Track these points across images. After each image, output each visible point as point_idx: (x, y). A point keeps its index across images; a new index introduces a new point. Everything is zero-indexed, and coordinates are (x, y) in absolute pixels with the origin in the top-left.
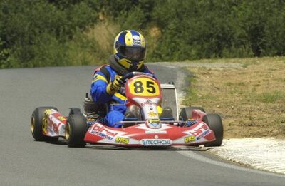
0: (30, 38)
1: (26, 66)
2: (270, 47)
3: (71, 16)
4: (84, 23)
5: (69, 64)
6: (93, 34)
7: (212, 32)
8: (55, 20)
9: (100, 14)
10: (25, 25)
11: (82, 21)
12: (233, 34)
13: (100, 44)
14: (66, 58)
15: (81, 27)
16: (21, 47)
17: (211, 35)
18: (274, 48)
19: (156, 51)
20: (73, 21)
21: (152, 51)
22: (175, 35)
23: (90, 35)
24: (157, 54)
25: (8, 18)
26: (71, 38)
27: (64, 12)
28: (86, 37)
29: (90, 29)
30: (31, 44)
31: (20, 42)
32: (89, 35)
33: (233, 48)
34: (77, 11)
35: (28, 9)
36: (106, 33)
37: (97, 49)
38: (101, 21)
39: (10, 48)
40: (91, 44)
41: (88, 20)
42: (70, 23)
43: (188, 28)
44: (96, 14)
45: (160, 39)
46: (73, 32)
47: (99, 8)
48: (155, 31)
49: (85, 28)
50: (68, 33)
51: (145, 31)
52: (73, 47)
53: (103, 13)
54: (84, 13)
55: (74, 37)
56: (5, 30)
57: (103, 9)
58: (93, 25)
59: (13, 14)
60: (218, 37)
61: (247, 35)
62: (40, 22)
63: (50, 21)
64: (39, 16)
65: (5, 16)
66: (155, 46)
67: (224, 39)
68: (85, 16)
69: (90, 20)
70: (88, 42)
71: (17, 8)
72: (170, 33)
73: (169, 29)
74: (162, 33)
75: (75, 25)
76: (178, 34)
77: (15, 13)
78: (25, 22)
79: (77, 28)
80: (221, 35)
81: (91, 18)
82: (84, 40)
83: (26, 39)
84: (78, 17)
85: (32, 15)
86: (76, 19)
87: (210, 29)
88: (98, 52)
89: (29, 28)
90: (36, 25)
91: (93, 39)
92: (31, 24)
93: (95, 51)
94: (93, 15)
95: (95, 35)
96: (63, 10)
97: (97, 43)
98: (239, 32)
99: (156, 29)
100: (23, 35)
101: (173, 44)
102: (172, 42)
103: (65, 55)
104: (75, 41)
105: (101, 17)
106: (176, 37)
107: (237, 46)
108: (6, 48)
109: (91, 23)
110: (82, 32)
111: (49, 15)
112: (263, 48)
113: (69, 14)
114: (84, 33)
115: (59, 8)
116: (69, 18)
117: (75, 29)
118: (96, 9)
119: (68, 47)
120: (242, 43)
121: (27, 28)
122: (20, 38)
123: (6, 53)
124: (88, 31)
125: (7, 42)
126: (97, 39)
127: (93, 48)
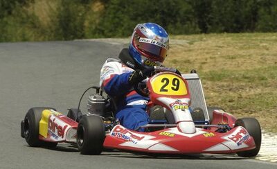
2: (217, 23)
5: (7, 40)
6: (33, 8)
7: (157, 8)
12: (179, 9)
13: (40, 19)
14: (5, 35)
15: (20, 2)
17: (156, 10)
18: (220, 24)
19: (98, 27)
21: (94, 27)
22: (118, 10)
23: (30, 10)
24: (99, 30)
26: (10, 13)
28: (24, 11)
29: (31, 4)
32: (28, 10)
33: (178, 24)
36: (47, 7)
37: (37, 25)
40: (31, 20)
43: (133, 3)
45: (103, 14)
46: (13, 7)
48: (98, 6)
49: (25, 3)
50: (6, 8)
51: (88, 5)
52: (12, 23)
55: (13, 12)
60: (163, 13)
61: (193, 11)
66: (97, 21)
67: (170, 15)
70: (28, 17)
72: (114, 8)
73: (113, 4)
74: (106, 8)
76: (122, 9)
79: (17, 3)
80: (166, 10)
82: (24, 16)
87: (155, 4)
88: (39, 28)
91: (33, 14)
93: (35, 27)
95: (36, 9)
97: (37, 18)
98: (185, 7)
99: (99, 4)
101: (117, 20)
102: (115, 17)
103: (3, 31)
104: (14, 16)
106: (120, 12)
107: (183, 22)
110: (21, 7)
112: (210, 24)
114: (24, 8)
117: (14, 4)
119: (7, 23)
120: (188, 19)
124: (28, 6)
126: (37, 14)
127: (33, 23)
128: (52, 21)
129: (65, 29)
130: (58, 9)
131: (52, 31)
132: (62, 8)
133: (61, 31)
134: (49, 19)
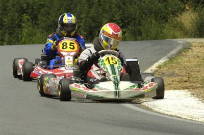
0: (140, 21)
1: (136, 40)
3: (167, 7)
4: (175, 11)
5: (164, 38)
6: (181, 18)
8: (157, 9)
9: (186, 5)
10: (136, 13)
11: (174, 10)
13: (185, 25)
14: (162, 34)
15: (173, 14)
16: (133, 27)
20: (168, 11)
23: (179, 19)
25: (125, 8)
26: (167, 21)
27: (163, 4)
28: (175, 20)
29: (179, 15)
30: (140, 25)
31: (132, 24)
32: (178, 19)
34: (171, 4)
35: (139, 2)
36: (189, 18)
38: (187, 10)
39: (127, 28)
41: (178, 9)
42: (166, 11)
44: (184, 6)
46: (168, 17)
47: (185, 2)
49: (176, 15)
50: (164, 18)
52: (167, 27)
53: (189, 5)
54: (176, 5)
55: (169, 20)
56: (123, 16)
57: (189, 3)
58: (181, 13)
59: (129, 6)
62: (146, 11)
63: (153, 10)
64: (145, 7)
65: (124, 7)
68: (176, 7)
69: (180, 10)
70: (178, 24)
71: (131, 2)
75: (170, 13)
77: (130, 5)
78: (136, 11)
79: (171, 15)
81: (180, 8)
82: (175, 22)
83: (137, 22)
84: (172, 8)
85: (142, 7)
86: (170, 9)
88: (184, 30)
89: (139, 15)
90: (144, 12)
91: (181, 22)
92: (140, 12)
93: (182, 30)
94: (181, 6)
95: (183, 19)
96: (162, 3)
97: (183, 24)
100: (135, 19)
103: (161, 32)
104: (169, 23)
105: (187, 8)
108: (124, 28)
109: (180, 11)
110: (174, 17)
111: (153, 6)
113: (166, 5)
114: (176, 18)
115: (159, 2)
116: (166, 8)
117: (169, 15)
118: (184, 2)
119: (164, 27)
121: (137, 15)
122: (133, 21)
123: (124, 31)
124: (178, 16)
125: (125, 24)
126: (183, 22)
127: (181, 28)
128: (193, 26)
129: (200, 31)
130: (196, 18)
131: (193, 33)
132: (199, 18)
133: (198, 32)
134: (191, 25)
